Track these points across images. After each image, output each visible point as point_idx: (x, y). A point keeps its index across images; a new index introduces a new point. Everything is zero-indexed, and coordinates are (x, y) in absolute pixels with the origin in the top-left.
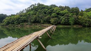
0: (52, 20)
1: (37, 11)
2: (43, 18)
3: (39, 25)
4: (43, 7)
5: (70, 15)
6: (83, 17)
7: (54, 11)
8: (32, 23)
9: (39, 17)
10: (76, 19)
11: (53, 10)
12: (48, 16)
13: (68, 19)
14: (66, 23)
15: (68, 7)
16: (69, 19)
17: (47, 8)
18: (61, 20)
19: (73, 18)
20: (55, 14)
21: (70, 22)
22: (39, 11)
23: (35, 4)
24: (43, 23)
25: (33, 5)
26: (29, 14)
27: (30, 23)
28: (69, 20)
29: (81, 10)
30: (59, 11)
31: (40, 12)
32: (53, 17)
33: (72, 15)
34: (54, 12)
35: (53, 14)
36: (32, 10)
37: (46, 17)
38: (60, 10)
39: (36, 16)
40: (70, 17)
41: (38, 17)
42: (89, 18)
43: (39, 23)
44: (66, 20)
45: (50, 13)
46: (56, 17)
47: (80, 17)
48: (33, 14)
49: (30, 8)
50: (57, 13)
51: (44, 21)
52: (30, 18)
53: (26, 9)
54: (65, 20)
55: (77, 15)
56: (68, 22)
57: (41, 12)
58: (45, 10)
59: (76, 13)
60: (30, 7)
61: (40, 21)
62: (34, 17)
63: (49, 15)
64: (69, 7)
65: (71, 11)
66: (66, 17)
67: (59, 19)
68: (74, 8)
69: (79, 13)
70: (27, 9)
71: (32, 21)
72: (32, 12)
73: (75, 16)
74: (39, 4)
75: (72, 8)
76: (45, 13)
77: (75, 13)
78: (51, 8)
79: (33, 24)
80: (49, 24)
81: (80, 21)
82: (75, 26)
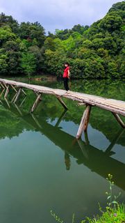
5: (23, 44)
6: (56, 53)
10: (38, 59)
13: (17, 56)
14: (13, 69)
15: (11, 18)
16: (21, 57)
19: (31, 56)
21: (23, 66)
28: (20, 59)
29: (49, 33)
33: (28, 46)
40: (22, 51)
42: (69, 57)
44: (12, 60)
47: (48, 52)
54: (8, 60)
55: (40, 46)
56: (18, 66)
59: (37, 40)
66: (12, 52)
68: (28, 24)
69: (46, 42)
73: (36, 49)
75: (24, 23)
77: (35, 40)
81: (49, 64)
82: (37, 79)
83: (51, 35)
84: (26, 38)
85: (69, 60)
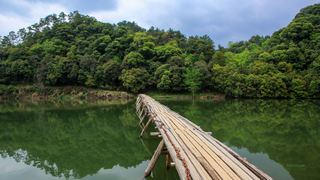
0: (128, 77)
1: (68, 39)
2: (92, 69)
3: (81, 94)
5: (188, 59)
6: (225, 68)
7: (133, 44)
8: (51, 85)
9: (78, 64)
10: (205, 74)
11: (131, 40)
12: (112, 62)
13: (181, 72)
14: (177, 86)
15: (178, 32)
16: (185, 72)
17: (107, 33)
18: (158, 77)
19: (196, 71)
20: (136, 54)
21: (187, 82)
22: (78, 40)
23: (63, 15)
24: (95, 87)
25: (54, 17)
26: (39, 51)
27: (42, 87)
28: (184, 75)
29: (219, 46)
30: (151, 46)
31: (82, 46)
32: (131, 66)
33: (194, 61)
34: (134, 49)
35: (130, 56)
36: (50, 34)
37: (106, 67)
38: (152, 40)
39: (65, 59)
40: (187, 66)
41: (75, 65)
42: (241, 72)
44: (176, 76)
45: (120, 51)
46: (139, 65)
47: (217, 67)
48: (53, 53)
49: (41, 29)
50: (142, 52)
51: (99, 80)
52: (43, 68)
53: (22, 31)
54: (171, 77)
55: (207, 61)
56: (182, 82)
57: (87, 45)
58: (102, 41)
59: (205, 55)
60: (41, 25)
61: (84, 80)
62: (60, 63)
63: (116, 58)
64: (182, 33)
65: (188, 46)
66: (176, 67)
67: (150, 73)
68: (197, 37)
69: (215, 56)
70: (27, 31)
71: (51, 76)
72: (49, 45)
73: (201, 64)
74: (78, 16)
75: (192, 37)
76: (101, 50)
77: (202, 55)
78: (121, 34)
79: (57, 91)
80: (115, 90)
81: (217, 80)
82: (202, 98)
83: (221, 48)
84: (192, 52)
85: (240, 76)
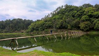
0: (82, 25)
1: (63, 14)
2: (70, 23)
3: (66, 31)
4: (71, 8)
7: (85, 13)
8: (57, 29)
9: (65, 22)
11: (84, 11)
12: (76, 20)
17: (76, 10)
18: (95, 25)
20: (86, 16)
22: (66, 14)
23: (62, 6)
24: (71, 29)
25: (60, 8)
26: (55, 19)
27: (55, 29)
30: (92, 13)
31: (67, 16)
32: (83, 21)
34: (85, 15)
35: (83, 17)
36: (58, 13)
37: (74, 22)
39: (62, 20)
41: (64, 22)
43: (66, 29)
45: (80, 16)
46: (87, 20)
48: (58, 19)
50: (88, 15)
51: (72, 26)
52: (56, 23)
53: (51, 13)
57: (69, 15)
58: (74, 13)
60: (56, 11)
61: (67, 27)
62: (60, 22)
63: (78, 18)
67: (91, 23)
71: (57, 26)
72: (57, 17)
74: (67, 5)
76: (73, 16)
78: (81, 9)
79: (59, 31)
80: (78, 30)
